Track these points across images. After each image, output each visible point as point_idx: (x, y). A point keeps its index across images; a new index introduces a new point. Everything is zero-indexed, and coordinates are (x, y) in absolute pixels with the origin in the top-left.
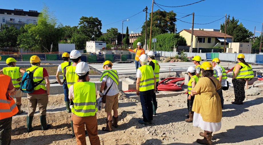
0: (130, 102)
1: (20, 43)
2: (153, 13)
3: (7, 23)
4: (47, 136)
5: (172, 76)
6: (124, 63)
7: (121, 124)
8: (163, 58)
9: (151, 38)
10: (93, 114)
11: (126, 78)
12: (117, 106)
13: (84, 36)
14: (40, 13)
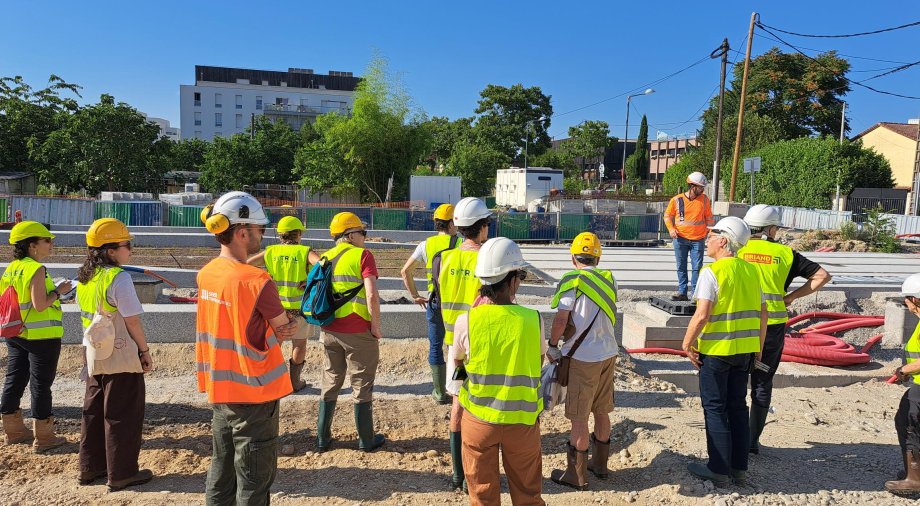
0: (652, 391)
1: (300, 172)
2: (750, 60)
3: (269, 112)
4: (376, 471)
5: (827, 307)
6: (627, 245)
7: (619, 468)
8: (785, 233)
9: (738, 158)
10: (528, 419)
11: (634, 300)
12: (611, 399)
13: (489, 151)
14: (361, 80)
